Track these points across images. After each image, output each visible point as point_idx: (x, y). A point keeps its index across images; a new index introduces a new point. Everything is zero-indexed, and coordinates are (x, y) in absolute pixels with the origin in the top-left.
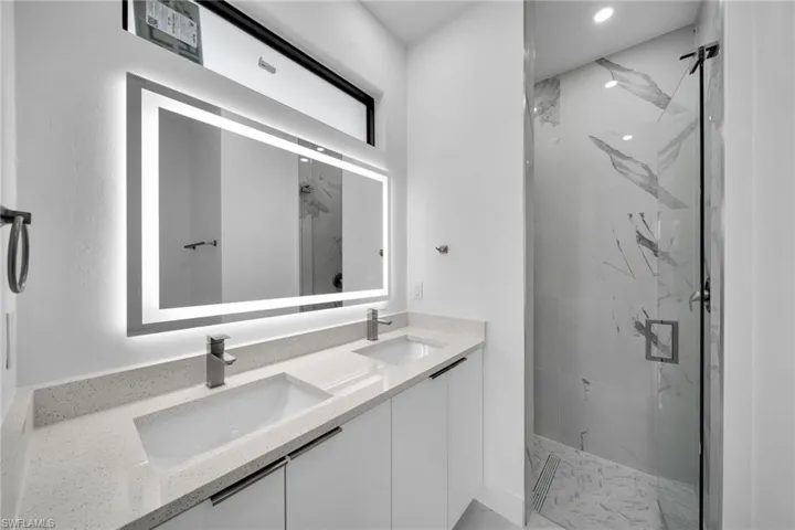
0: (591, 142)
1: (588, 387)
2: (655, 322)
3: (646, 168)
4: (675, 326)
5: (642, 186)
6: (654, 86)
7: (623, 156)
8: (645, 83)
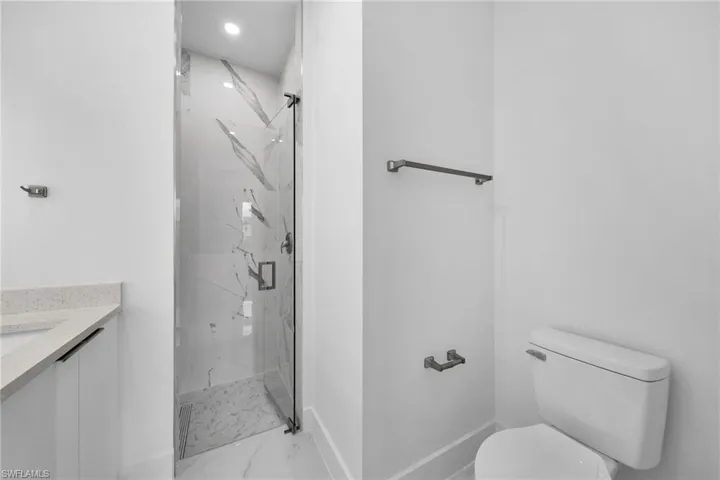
0: (217, 124)
1: (214, 329)
2: (264, 263)
3: (253, 157)
4: (274, 264)
5: (252, 170)
6: (258, 103)
7: (239, 144)
8: (254, 98)
